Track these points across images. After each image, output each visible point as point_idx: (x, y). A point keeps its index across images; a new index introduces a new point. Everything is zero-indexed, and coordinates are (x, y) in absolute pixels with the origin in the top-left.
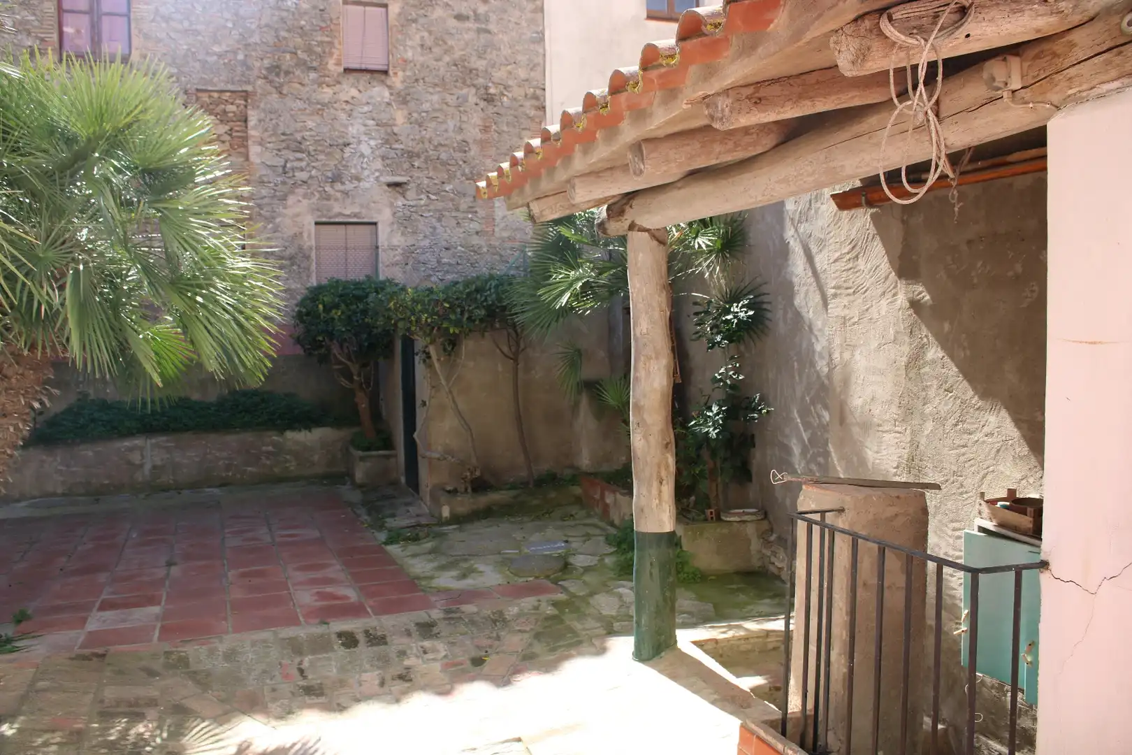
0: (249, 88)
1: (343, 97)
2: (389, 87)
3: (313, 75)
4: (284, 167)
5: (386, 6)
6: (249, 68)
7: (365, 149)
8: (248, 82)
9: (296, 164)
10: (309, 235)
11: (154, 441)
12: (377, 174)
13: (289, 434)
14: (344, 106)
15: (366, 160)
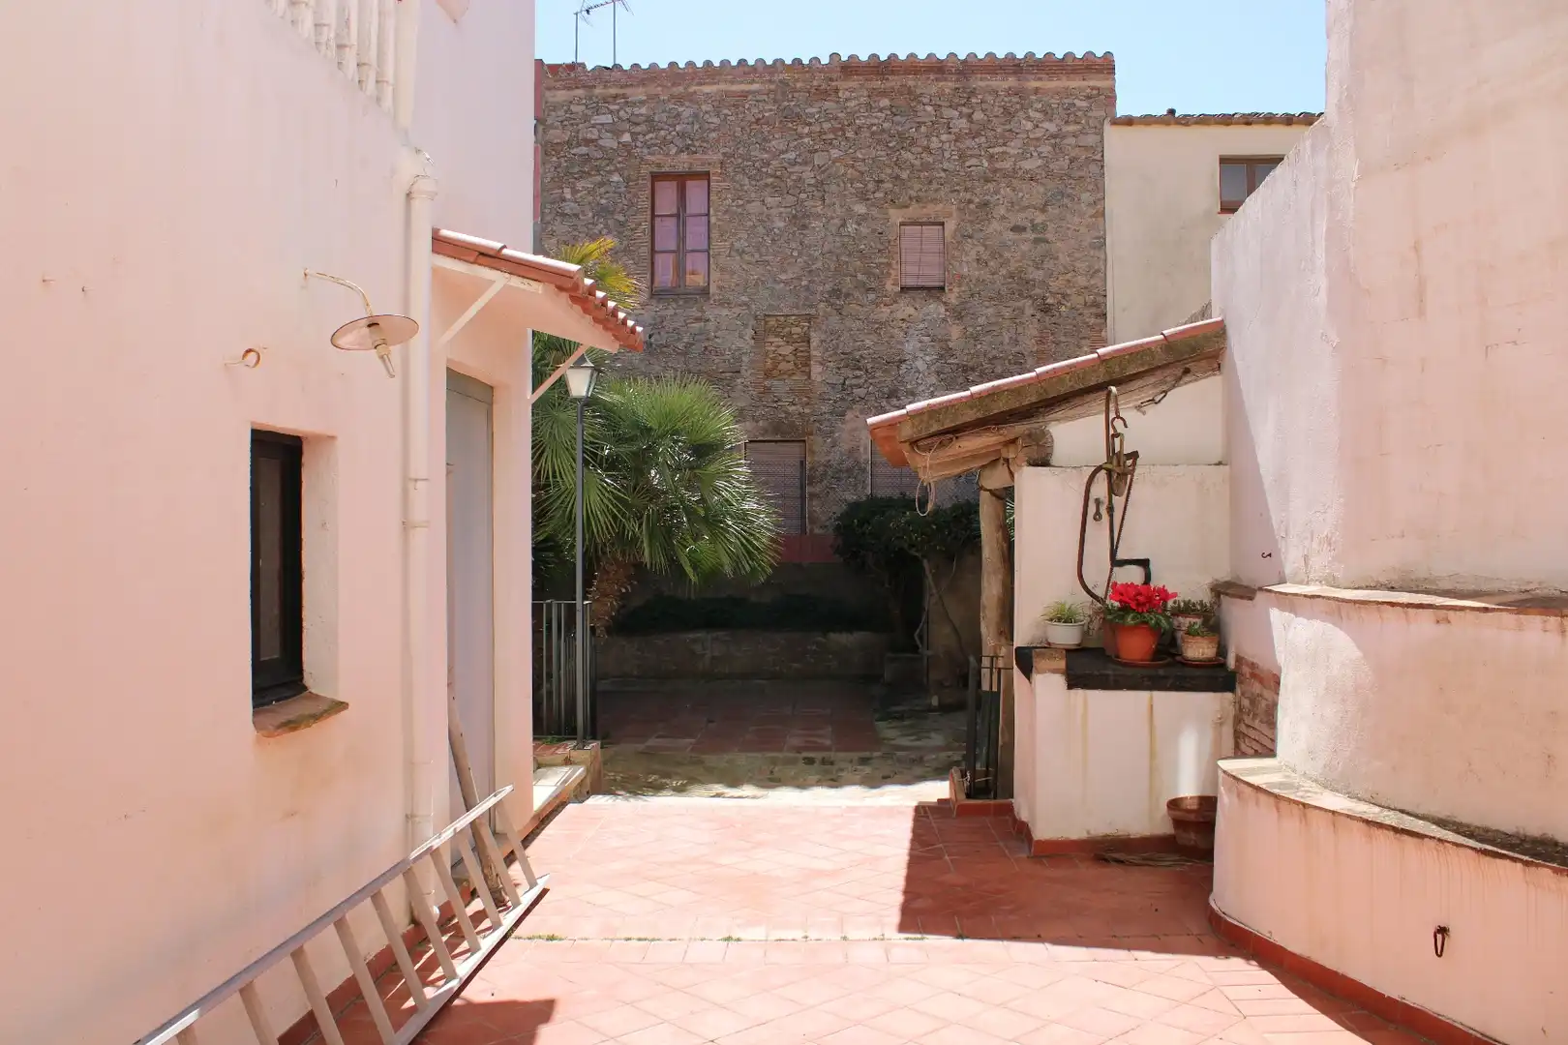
0: (813, 312)
1: (899, 315)
2: (945, 303)
3: (872, 296)
4: (844, 384)
5: (942, 224)
6: (814, 293)
7: (920, 364)
8: (811, 306)
9: (854, 381)
10: (866, 448)
11: (715, 635)
12: (932, 389)
13: (832, 636)
14: (900, 324)
15: (921, 375)
